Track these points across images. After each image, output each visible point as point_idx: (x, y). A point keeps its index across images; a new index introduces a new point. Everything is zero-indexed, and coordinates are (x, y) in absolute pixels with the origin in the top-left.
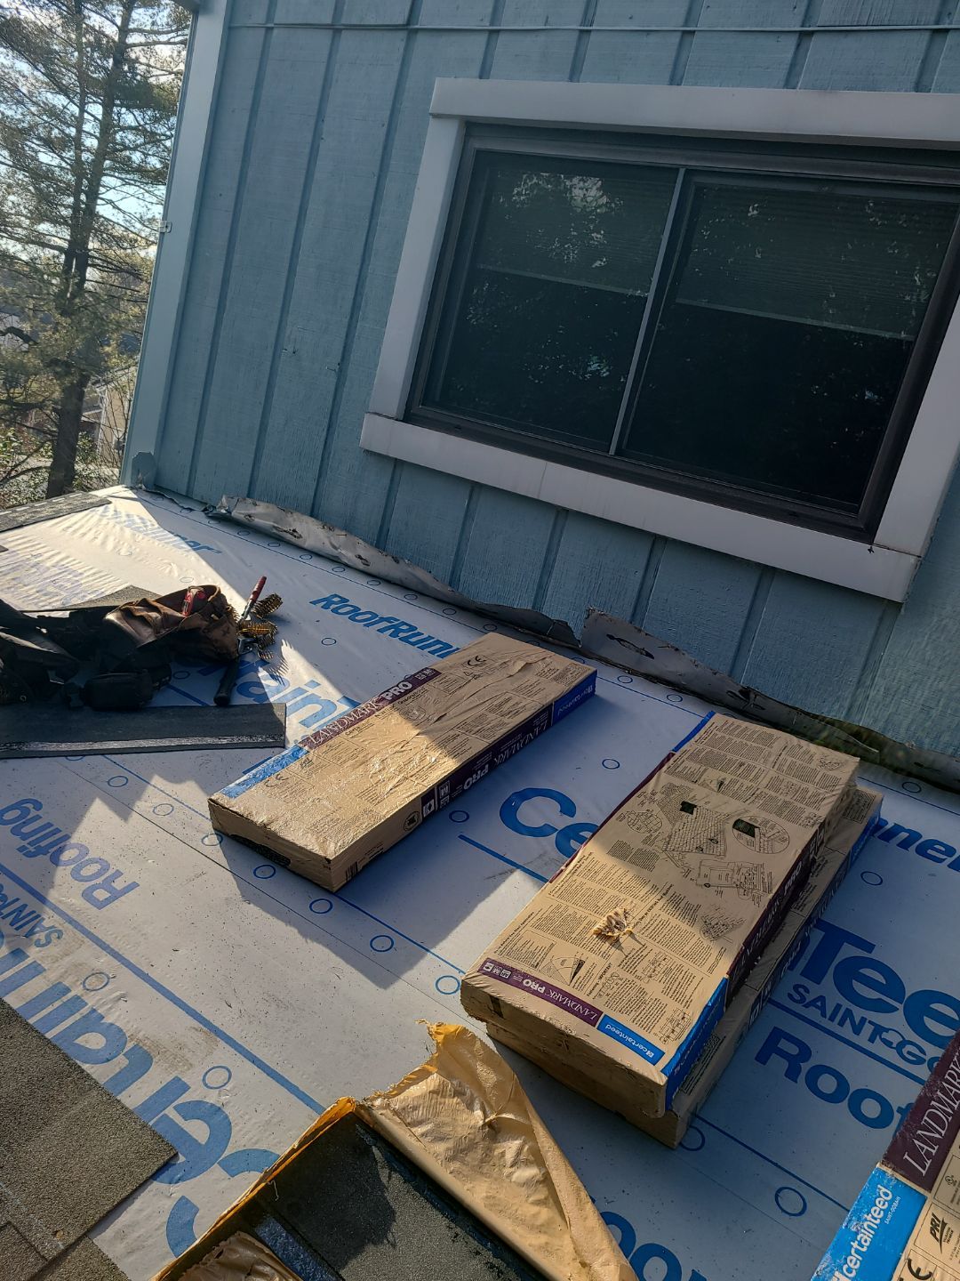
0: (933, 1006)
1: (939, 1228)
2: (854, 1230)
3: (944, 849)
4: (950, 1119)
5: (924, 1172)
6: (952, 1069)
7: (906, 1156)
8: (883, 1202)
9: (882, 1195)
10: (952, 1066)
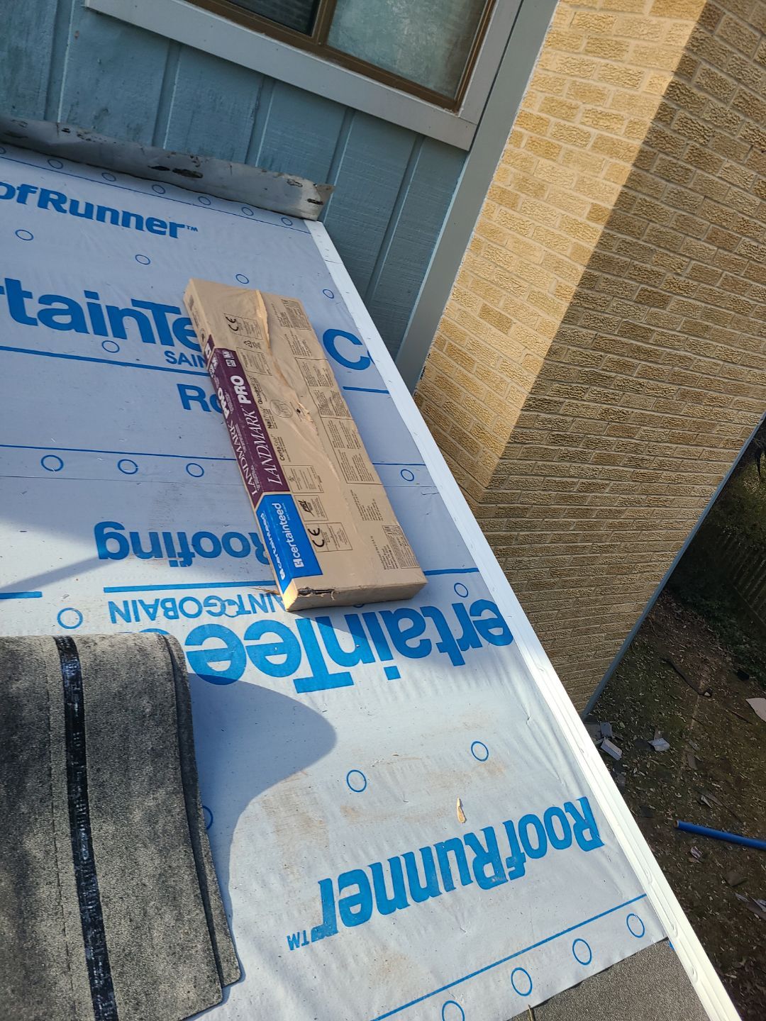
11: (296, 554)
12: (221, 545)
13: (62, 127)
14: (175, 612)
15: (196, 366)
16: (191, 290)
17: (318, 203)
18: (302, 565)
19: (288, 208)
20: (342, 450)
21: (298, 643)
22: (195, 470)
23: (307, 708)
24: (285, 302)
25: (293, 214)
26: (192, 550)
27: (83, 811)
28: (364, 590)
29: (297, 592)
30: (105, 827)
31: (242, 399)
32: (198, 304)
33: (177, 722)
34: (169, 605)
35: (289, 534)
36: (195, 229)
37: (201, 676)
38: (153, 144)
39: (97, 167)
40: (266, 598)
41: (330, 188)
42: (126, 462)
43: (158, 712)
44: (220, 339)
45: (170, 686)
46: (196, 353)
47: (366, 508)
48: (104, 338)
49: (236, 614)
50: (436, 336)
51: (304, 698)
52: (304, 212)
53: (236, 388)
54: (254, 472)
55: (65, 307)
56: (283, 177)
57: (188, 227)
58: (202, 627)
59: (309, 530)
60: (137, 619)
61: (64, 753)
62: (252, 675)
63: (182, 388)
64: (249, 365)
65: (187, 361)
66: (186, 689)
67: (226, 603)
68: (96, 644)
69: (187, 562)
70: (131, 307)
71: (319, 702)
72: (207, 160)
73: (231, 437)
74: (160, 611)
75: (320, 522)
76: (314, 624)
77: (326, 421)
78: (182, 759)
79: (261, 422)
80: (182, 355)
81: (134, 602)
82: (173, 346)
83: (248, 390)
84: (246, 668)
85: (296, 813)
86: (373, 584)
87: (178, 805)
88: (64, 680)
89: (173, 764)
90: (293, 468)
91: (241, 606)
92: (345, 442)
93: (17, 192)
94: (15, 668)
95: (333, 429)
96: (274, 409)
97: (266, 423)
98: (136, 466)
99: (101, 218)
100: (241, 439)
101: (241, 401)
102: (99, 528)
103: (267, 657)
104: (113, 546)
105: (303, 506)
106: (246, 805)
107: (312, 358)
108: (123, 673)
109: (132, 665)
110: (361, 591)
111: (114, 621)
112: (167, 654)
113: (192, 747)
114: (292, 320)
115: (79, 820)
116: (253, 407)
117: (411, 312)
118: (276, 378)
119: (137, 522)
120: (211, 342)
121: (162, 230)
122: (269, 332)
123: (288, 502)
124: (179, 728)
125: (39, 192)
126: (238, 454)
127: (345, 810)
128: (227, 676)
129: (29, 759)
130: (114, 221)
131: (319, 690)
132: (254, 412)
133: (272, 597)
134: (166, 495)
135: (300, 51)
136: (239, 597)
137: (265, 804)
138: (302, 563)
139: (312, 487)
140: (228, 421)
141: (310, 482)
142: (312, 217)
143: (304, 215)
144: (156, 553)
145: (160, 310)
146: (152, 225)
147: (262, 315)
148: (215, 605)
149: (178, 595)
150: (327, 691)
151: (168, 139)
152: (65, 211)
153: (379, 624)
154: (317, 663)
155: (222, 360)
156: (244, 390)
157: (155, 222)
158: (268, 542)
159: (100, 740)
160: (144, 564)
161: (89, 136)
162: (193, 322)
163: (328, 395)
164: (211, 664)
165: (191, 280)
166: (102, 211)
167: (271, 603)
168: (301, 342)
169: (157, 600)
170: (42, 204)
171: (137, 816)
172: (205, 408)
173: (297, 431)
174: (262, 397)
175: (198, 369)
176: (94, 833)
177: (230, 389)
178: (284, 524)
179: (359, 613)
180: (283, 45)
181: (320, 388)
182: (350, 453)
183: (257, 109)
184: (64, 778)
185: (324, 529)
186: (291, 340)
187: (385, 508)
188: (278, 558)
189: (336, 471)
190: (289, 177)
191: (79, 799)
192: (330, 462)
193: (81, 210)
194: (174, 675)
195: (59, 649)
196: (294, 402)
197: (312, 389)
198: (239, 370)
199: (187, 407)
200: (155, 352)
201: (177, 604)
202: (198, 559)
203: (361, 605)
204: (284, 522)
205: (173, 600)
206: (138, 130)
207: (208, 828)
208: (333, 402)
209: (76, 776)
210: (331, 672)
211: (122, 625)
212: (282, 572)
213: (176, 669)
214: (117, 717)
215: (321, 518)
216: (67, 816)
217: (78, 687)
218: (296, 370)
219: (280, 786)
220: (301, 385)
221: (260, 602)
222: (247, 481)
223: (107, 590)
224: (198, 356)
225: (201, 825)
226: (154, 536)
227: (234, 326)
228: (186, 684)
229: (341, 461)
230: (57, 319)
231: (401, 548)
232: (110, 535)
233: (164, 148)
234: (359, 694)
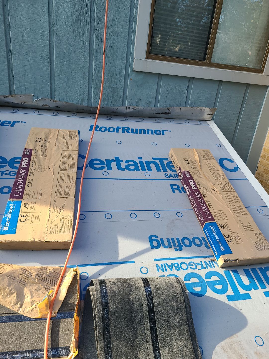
0: (15, 161)
1: (26, 205)
2: (7, 216)
3: (8, 122)
4: (23, 182)
5: (20, 196)
6: (21, 172)
7: (15, 195)
8: (12, 207)
9: (11, 206)
10: (21, 171)
11: (221, 245)
12: (192, 242)
13: (127, 107)
14: (179, 268)
15: (175, 177)
16: (171, 152)
17: (211, 114)
18: (224, 250)
19: (201, 118)
20: (233, 204)
21: (226, 280)
22: (179, 215)
23: (233, 308)
24: (204, 151)
25: (202, 120)
26: (182, 244)
27: (157, 344)
28: (250, 259)
29: (224, 261)
30: (165, 351)
31: (193, 188)
32: (174, 156)
33: (186, 312)
34: (176, 265)
35: (217, 238)
36: (170, 131)
37: (191, 293)
38: (155, 107)
39: (138, 117)
40: (211, 262)
41: (215, 109)
42: (156, 214)
43: (179, 308)
44: (183, 168)
45: (182, 298)
46: (175, 173)
47: (246, 226)
48: (145, 172)
49: (200, 269)
50: (261, 154)
51: (231, 304)
52: (206, 118)
53: (191, 184)
54: (201, 214)
55: (133, 163)
56: (198, 108)
57: (168, 131)
58: (189, 274)
59: (225, 236)
60: (166, 271)
61: (149, 322)
62: (210, 293)
63: (172, 186)
64: (194, 175)
65: (172, 176)
66: (188, 299)
67: (197, 264)
68: (155, 281)
69: (181, 249)
70: (152, 160)
71: (238, 305)
72: (172, 108)
73: (191, 202)
74: (174, 268)
75: (228, 232)
76: (231, 273)
77: (225, 193)
78: (189, 327)
79: (201, 195)
80: (170, 174)
81: (164, 264)
82: (167, 171)
83: (195, 184)
84: (207, 290)
85: (235, 352)
86: (254, 257)
87: (190, 345)
88: (146, 295)
89: (186, 328)
90: (215, 212)
91: (202, 265)
92: (234, 201)
93: (116, 129)
94: (131, 290)
95: (228, 196)
96: (205, 190)
97: (203, 196)
98: (160, 215)
99: (140, 133)
100: (195, 202)
101: (193, 189)
102: (150, 237)
103: (215, 286)
104: (155, 244)
105: (221, 226)
106: (215, 347)
107: (217, 170)
108: (165, 292)
109: (168, 289)
110: (249, 260)
111: (159, 271)
112: (180, 285)
113: (192, 322)
114: (207, 157)
115: (156, 348)
116: (198, 190)
117: (250, 147)
118: (204, 179)
119: (162, 235)
120: (180, 169)
121: (160, 133)
122: (200, 163)
123: (215, 225)
124: (187, 314)
125: (122, 128)
126: (194, 208)
127: (256, 353)
128: (201, 293)
129: (137, 323)
130: (145, 133)
131: (237, 300)
132: (198, 192)
133: (213, 262)
134: (171, 224)
135: (202, 67)
136: (201, 262)
137: (223, 347)
138: (224, 249)
139: (223, 219)
140: (189, 196)
141: (223, 217)
142: (209, 119)
143: (206, 119)
144: (169, 246)
145: (161, 160)
146: (156, 132)
147: (197, 157)
148: (193, 265)
149: (179, 261)
150: (240, 301)
151: (159, 104)
152: (130, 133)
153: (258, 273)
154: (235, 289)
155: (185, 174)
156: (193, 185)
157: (157, 131)
158: (209, 241)
159: (160, 317)
160: (166, 250)
161: (135, 108)
162: (173, 162)
163: (224, 183)
164: (194, 288)
165: (171, 149)
166: (141, 130)
167: (213, 264)
168: (211, 165)
169: (172, 263)
170: (123, 132)
171: (176, 348)
172: (180, 192)
173: (214, 198)
174: (200, 186)
175: (176, 178)
176: (161, 353)
177: (189, 185)
178: (215, 234)
179: (249, 268)
180: (196, 66)
181: (221, 181)
182: (236, 205)
183: (188, 88)
184: (149, 331)
185: (230, 235)
186: (208, 164)
187: (254, 225)
188: (214, 247)
189: (232, 212)
190: (201, 108)
191: (155, 339)
192: (229, 209)
193: (135, 131)
194: (183, 294)
195: (144, 283)
196: (212, 187)
197: (218, 181)
198: (191, 178)
199: (174, 192)
200: (161, 174)
201: (179, 264)
202: (184, 247)
203: (249, 265)
204: (215, 233)
205: (177, 263)
206: (150, 103)
207: (202, 355)
208: (227, 185)
209: (153, 331)
210: (241, 293)
211: (161, 273)
212: (216, 252)
213: (183, 291)
214: (165, 309)
215: (229, 231)
216: (152, 346)
217: (151, 297)
218: (211, 175)
219: (227, 341)
220: (214, 180)
221: (209, 264)
222: (198, 218)
223: (155, 260)
224: (176, 174)
225: (199, 354)
226: (168, 239)
227: (187, 162)
228: (188, 297)
229: (233, 208)
230: (131, 167)
231: (263, 242)
232: (154, 240)
233: (158, 107)
234: (254, 303)
